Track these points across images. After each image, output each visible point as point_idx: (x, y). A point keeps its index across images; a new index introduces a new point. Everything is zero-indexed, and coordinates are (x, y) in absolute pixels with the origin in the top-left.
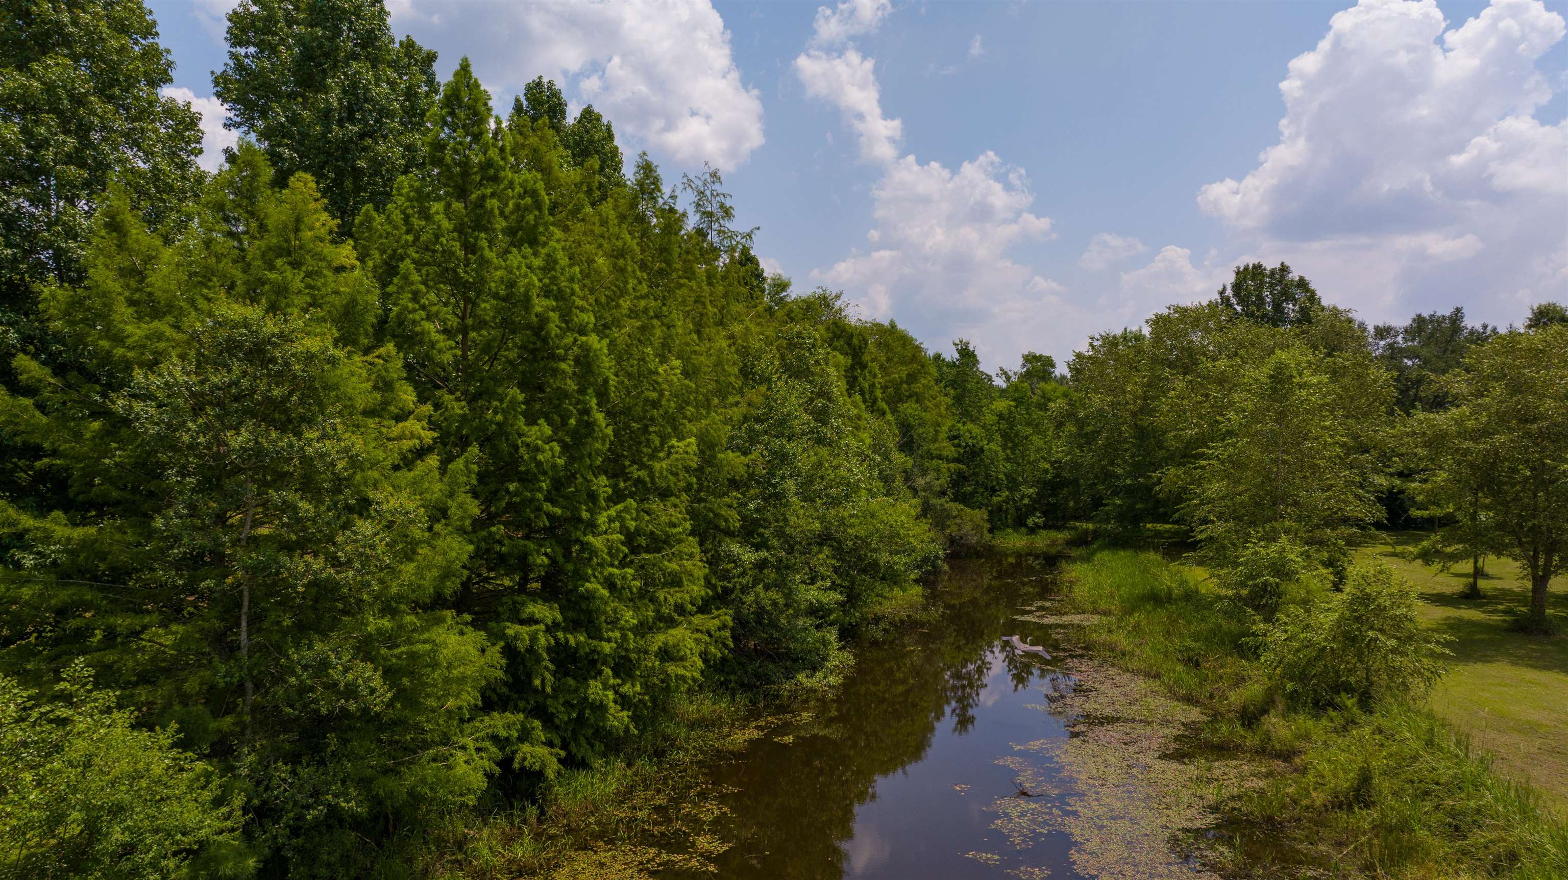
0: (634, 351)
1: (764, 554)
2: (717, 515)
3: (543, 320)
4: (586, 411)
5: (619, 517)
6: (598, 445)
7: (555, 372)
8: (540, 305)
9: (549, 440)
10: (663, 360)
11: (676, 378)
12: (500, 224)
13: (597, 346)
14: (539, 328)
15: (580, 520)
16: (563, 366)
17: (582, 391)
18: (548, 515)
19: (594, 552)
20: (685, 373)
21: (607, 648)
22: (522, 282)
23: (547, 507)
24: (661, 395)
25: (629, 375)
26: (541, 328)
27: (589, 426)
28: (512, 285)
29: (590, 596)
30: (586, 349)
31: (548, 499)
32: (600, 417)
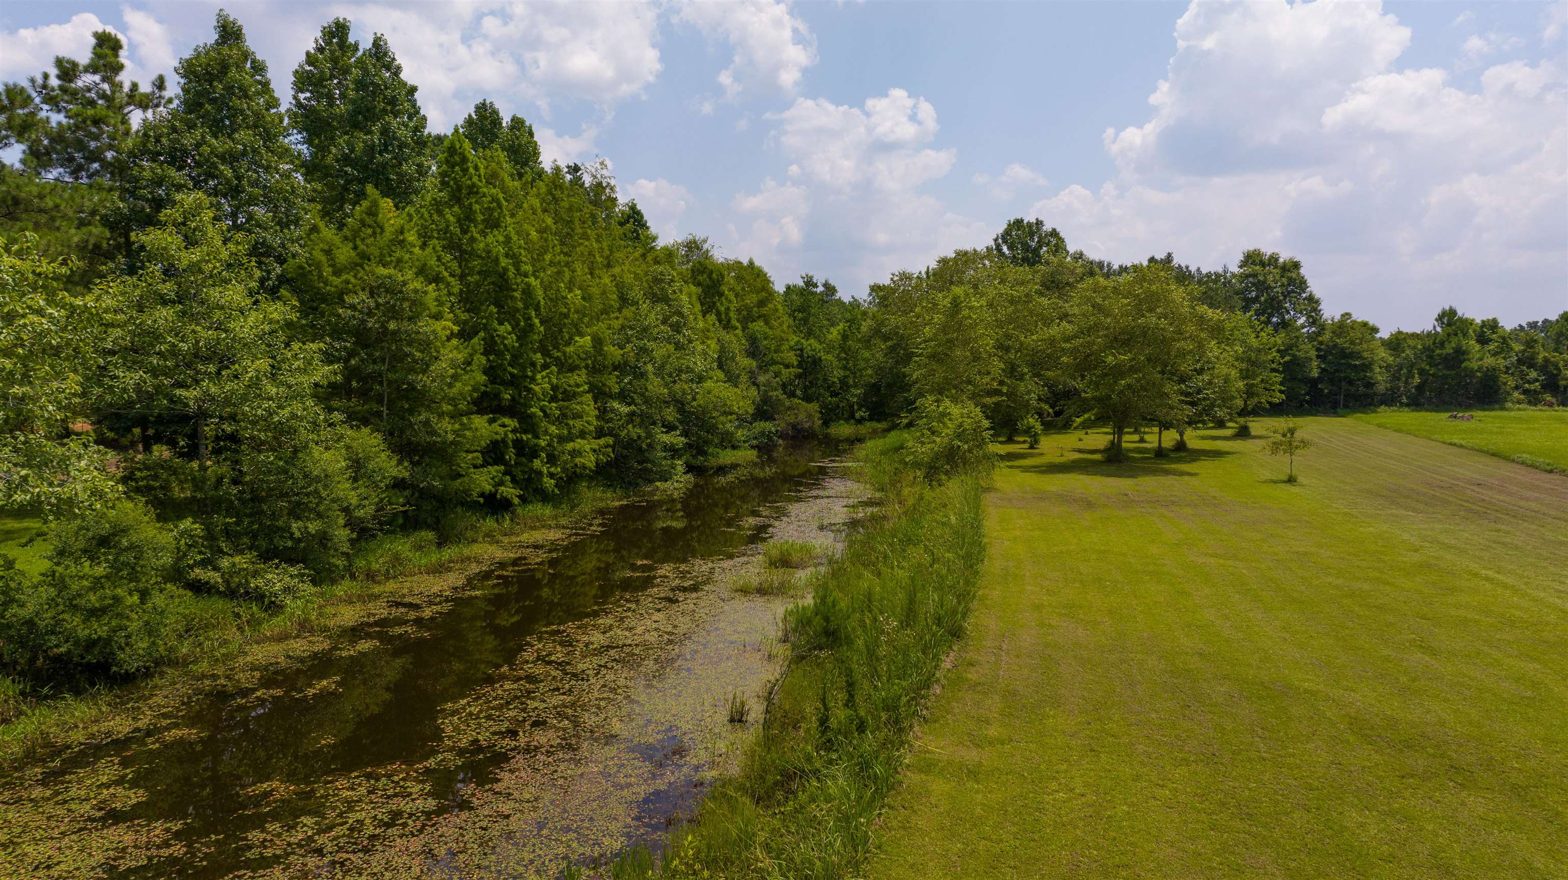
0: (554, 286)
1: (633, 407)
2: (604, 385)
3: (505, 270)
4: (530, 318)
5: (547, 376)
6: (536, 337)
7: (512, 297)
8: (504, 262)
9: (510, 333)
10: (570, 291)
11: (578, 301)
12: (480, 217)
13: (534, 283)
14: (503, 275)
15: (527, 377)
16: (516, 294)
17: (526, 308)
18: (510, 373)
19: (535, 394)
20: (583, 298)
21: (543, 444)
22: (495, 251)
23: (510, 369)
24: (569, 310)
25: (551, 299)
26: (505, 274)
27: (532, 326)
28: (489, 252)
29: (533, 415)
30: (528, 285)
31: (510, 365)
32: (537, 321)
